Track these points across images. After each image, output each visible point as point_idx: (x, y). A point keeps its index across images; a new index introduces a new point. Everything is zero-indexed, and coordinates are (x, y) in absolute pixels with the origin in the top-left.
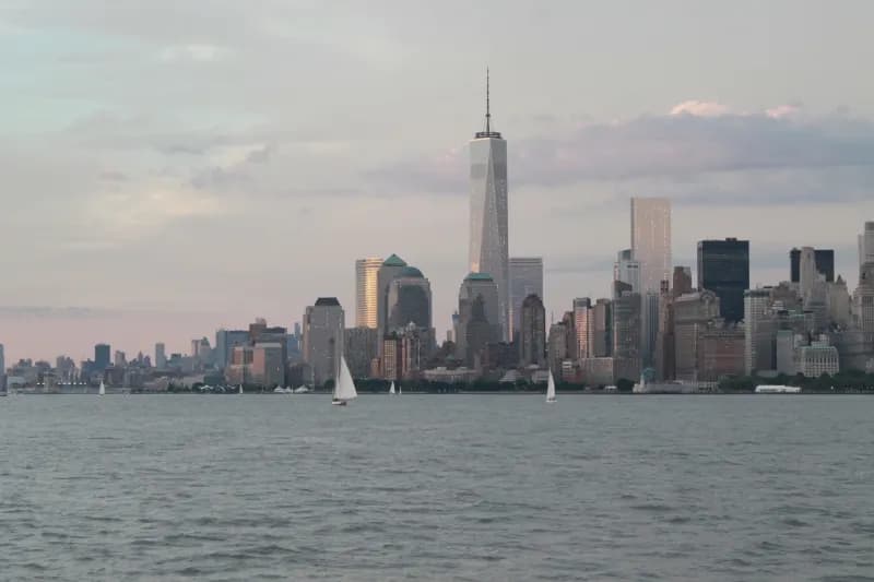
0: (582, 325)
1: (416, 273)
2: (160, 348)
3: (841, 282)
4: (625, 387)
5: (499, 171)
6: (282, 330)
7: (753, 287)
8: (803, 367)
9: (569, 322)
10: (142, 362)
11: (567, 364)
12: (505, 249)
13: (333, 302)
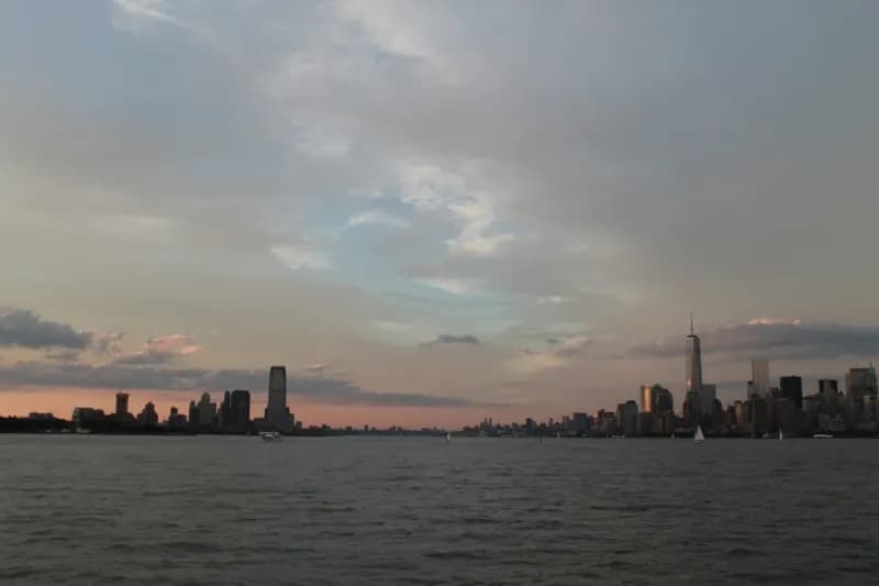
0: (738, 410)
1: (666, 391)
2: (551, 419)
3: (841, 393)
4: (759, 436)
5: (697, 351)
6: (612, 414)
7: (804, 395)
8: (831, 428)
9: (732, 409)
10: (543, 425)
11: (734, 427)
12: (700, 379)
13: (633, 402)
